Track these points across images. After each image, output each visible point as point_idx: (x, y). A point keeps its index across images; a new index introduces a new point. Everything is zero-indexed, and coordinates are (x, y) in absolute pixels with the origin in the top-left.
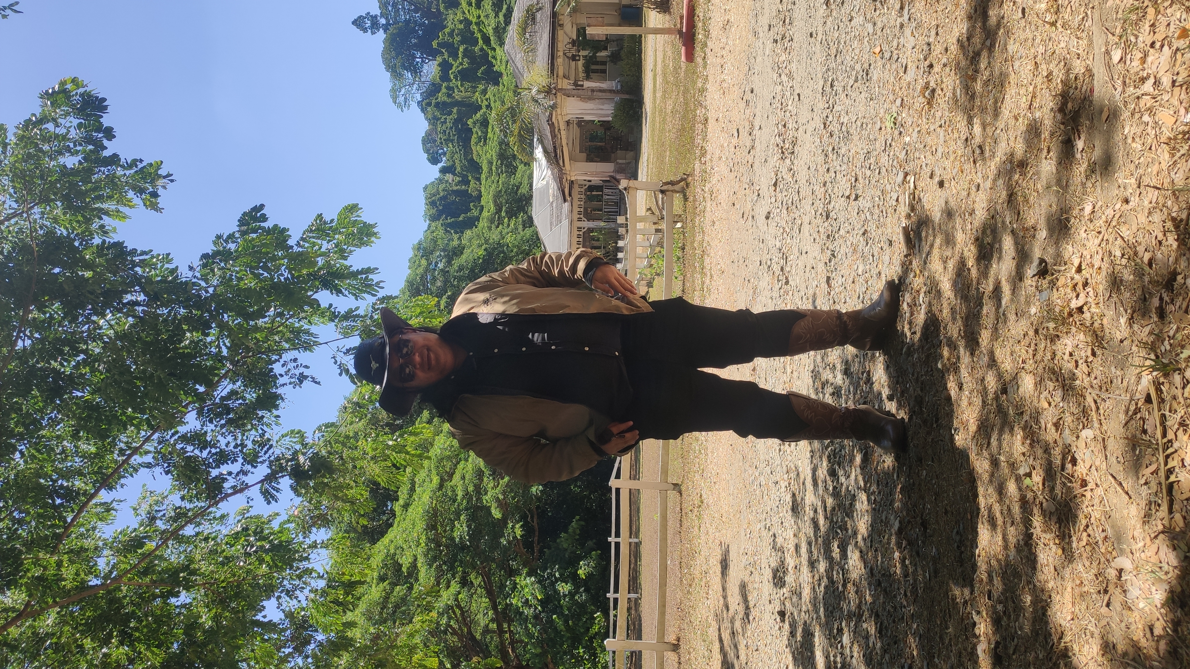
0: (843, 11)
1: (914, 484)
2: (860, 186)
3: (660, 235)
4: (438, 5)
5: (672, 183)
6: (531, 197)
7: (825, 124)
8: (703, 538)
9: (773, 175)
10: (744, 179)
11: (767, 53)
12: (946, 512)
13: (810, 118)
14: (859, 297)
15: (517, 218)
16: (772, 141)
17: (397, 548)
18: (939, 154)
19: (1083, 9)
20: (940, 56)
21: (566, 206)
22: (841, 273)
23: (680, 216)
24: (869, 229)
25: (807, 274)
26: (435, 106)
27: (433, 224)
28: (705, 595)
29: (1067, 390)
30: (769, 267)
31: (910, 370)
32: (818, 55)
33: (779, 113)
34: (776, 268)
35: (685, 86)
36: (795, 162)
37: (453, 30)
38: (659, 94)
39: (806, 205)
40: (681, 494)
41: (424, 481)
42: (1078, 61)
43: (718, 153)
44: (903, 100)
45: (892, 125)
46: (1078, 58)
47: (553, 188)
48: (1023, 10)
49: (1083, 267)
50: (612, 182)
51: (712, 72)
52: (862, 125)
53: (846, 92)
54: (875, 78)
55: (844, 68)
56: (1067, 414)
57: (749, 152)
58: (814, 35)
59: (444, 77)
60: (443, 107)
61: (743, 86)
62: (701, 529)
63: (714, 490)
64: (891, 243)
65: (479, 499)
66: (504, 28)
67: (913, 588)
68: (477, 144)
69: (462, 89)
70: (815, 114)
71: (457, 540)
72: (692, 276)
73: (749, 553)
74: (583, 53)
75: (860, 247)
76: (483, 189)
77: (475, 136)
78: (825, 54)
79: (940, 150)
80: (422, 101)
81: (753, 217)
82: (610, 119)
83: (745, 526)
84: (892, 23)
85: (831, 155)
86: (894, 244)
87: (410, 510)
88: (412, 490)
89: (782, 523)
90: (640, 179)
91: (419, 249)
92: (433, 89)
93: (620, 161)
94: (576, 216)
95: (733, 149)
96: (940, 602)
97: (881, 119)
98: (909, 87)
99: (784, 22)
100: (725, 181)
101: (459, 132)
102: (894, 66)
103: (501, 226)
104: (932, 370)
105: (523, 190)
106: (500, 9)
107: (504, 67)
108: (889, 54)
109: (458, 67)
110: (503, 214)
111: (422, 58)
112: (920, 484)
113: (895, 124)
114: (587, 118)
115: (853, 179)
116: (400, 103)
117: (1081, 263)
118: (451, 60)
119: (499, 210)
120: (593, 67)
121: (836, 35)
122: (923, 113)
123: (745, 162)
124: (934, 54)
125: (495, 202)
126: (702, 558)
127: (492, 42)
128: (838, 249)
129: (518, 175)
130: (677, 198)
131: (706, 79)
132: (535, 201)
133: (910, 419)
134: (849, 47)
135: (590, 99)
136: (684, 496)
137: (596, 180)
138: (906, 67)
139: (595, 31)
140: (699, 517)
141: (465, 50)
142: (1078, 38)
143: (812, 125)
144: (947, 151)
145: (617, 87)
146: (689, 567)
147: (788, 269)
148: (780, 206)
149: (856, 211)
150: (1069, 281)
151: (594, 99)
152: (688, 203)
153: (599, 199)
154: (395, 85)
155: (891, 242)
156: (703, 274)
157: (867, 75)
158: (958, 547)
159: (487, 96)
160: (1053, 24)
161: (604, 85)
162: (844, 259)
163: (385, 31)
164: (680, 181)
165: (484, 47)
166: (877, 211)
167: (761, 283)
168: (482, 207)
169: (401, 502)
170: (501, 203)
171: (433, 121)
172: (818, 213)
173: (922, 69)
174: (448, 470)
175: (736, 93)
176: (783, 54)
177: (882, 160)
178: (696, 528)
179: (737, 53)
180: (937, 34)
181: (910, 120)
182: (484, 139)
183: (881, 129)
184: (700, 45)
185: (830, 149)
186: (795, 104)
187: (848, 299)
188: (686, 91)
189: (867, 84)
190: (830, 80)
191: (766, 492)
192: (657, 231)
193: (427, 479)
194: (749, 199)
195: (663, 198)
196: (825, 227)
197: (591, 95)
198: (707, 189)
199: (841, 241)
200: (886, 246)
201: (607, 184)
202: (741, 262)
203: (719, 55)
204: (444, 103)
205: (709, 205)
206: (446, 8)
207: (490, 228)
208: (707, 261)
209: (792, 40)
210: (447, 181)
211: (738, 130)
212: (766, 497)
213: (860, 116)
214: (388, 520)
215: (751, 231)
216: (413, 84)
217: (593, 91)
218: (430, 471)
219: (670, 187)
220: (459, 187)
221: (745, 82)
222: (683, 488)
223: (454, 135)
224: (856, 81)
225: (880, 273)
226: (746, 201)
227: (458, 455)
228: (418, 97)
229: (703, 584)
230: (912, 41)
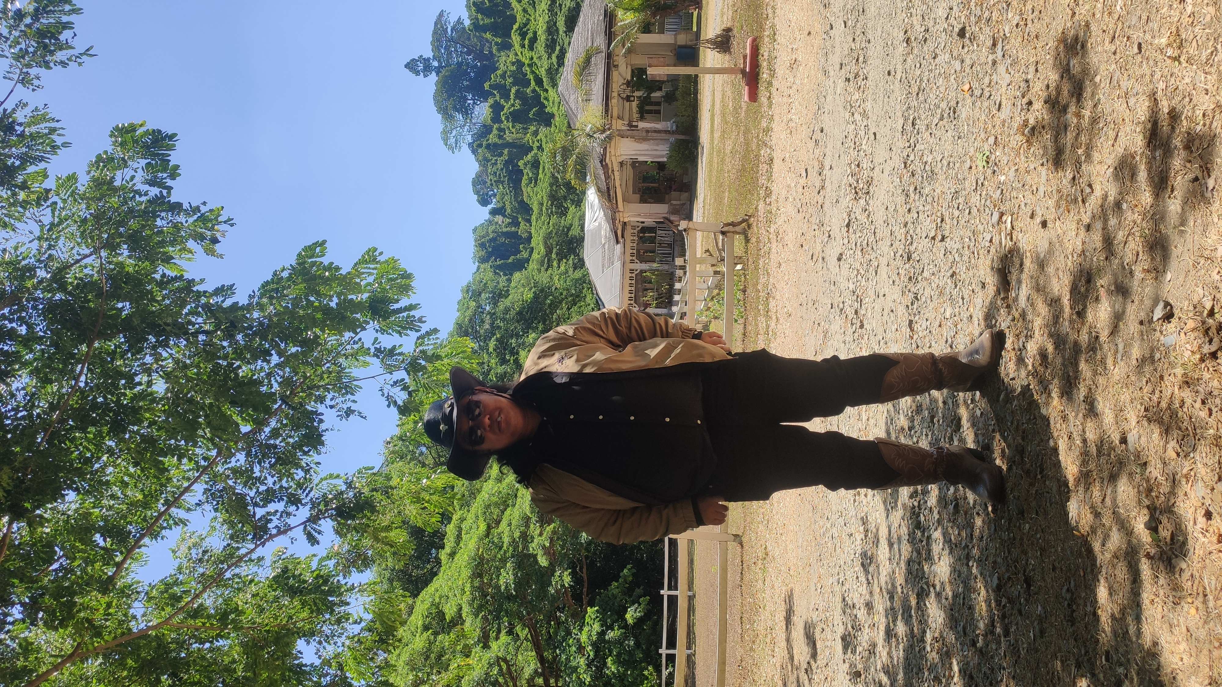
0: (925, 48)
1: (1014, 539)
2: (947, 226)
3: (719, 277)
4: (491, 47)
5: (733, 224)
6: (583, 239)
7: (905, 163)
8: (767, 592)
9: (845, 215)
10: (813, 220)
11: (838, 92)
12: (1054, 569)
13: (888, 158)
14: (947, 342)
15: (568, 260)
16: (845, 181)
17: (440, 598)
18: (1041, 193)
19: (1211, 43)
20: (1040, 93)
21: (619, 248)
22: (926, 316)
23: (740, 258)
24: (958, 271)
25: (885, 318)
26: (486, 148)
27: (482, 266)
28: (770, 652)
29: (1199, 440)
30: (842, 310)
31: (1009, 418)
32: (897, 93)
33: (852, 153)
34: (850, 312)
35: (746, 126)
36: (871, 202)
37: (506, 72)
38: (717, 135)
39: (884, 247)
40: (742, 546)
41: (471, 528)
42: (1207, 97)
43: (784, 193)
44: (996, 138)
45: (985, 163)
46: (1207, 94)
47: (605, 229)
48: (1140, 45)
49: (1216, 311)
50: (666, 223)
51: (777, 112)
52: (949, 164)
53: (930, 131)
54: (963, 116)
55: (927, 106)
56: (1199, 466)
57: (819, 192)
58: (893, 73)
59: (496, 118)
60: (493, 148)
61: (812, 125)
62: (766, 584)
63: (780, 541)
64: (983, 286)
65: (526, 547)
66: (557, 70)
67: (1014, 648)
68: (527, 185)
69: (513, 130)
70: (894, 153)
71: (503, 588)
72: (756, 320)
73: (820, 609)
74: (637, 94)
75: (947, 290)
76: (533, 231)
77: (525, 177)
78: (905, 92)
79: (1042, 189)
80: (473, 142)
81: (823, 259)
82: (665, 159)
83: (815, 580)
84: (983, 60)
85: (912, 195)
86: (987, 286)
87: (456, 558)
88: (459, 537)
89: (857, 578)
90: (695, 220)
91: (467, 291)
92: (486, 130)
93: (674, 202)
94: (628, 258)
95: (801, 189)
96: (1047, 664)
97: (971, 158)
98: (1004, 125)
99: (857, 60)
100: (792, 222)
101: (510, 173)
102: (986, 104)
103: (550, 269)
104: (1035, 418)
105: (575, 232)
106: (553, 51)
107: (556, 108)
108: (980, 92)
109: (509, 108)
110: (554, 256)
111: (474, 100)
112: (1022, 539)
113: (988, 163)
114: (641, 159)
115: (939, 220)
116: (451, 145)
117: (1213, 306)
118: (502, 101)
119: (549, 251)
120: (648, 108)
121: (918, 72)
122: (1022, 152)
123: (814, 202)
124: (1033, 91)
125: (545, 243)
126: (767, 613)
127: (545, 84)
128: (921, 292)
129: (569, 216)
130: (738, 240)
131: (772, 119)
132: (587, 243)
133: (1009, 469)
134: (933, 85)
135: (645, 139)
136: (746, 548)
137: (649, 222)
138: (1000, 105)
139: (655, 72)
140: (764, 570)
141: (517, 91)
142: (1206, 73)
143: (890, 164)
144: (1050, 189)
145: (672, 127)
146: (752, 622)
147: (863, 312)
148: (854, 247)
149: (943, 252)
151: (649, 140)
152: (750, 245)
153: (652, 240)
154: (446, 126)
155: (984, 284)
156: (768, 317)
157: (954, 113)
158: (1069, 605)
159: (538, 138)
160: (1177, 59)
161: (659, 126)
162: (929, 302)
163: (437, 74)
164: (741, 222)
165: (537, 88)
166: (967, 252)
167: (832, 327)
168: (532, 249)
169: (448, 550)
170: (552, 244)
171: (484, 162)
172: (898, 255)
173: (1019, 107)
174: (495, 517)
175: (805, 132)
176: (856, 93)
177: (973, 200)
178: (760, 582)
179: (806, 92)
180: (1037, 71)
181: (1005, 159)
182: (535, 180)
183: (971, 168)
184: (765, 85)
185: (912, 189)
186: (870, 143)
187: (933, 343)
188: (747, 131)
189: (954, 123)
190: (911, 117)
191: (839, 544)
192: (716, 273)
193: (474, 526)
194: (818, 241)
195: (723, 240)
196: (905, 269)
197: (646, 136)
198: (772, 230)
199: (925, 283)
200: (978, 289)
201: (661, 225)
202: (810, 304)
203: (785, 94)
204: (495, 145)
205: (774, 246)
206: (499, 50)
207: (539, 271)
208: (772, 303)
209: (866, 78)
210: (497, 223)
211: (806, 170)
212: (838, 550)
213: (946, 155)
214: (432, 568)
215: (821, 273)
216: (464, 126)
217: (648, 131)
218: (477, 517)
219: (731, 228)
220: (508, 229)
221: (814, 122)
222: (745, 540)
223: (505, 177)
224: (942, 119)
225: (971, 316)
226: (815, 242)
227: (506, 501)
228: (469, 139)
229: (768, 640)
230: (1007, 78)
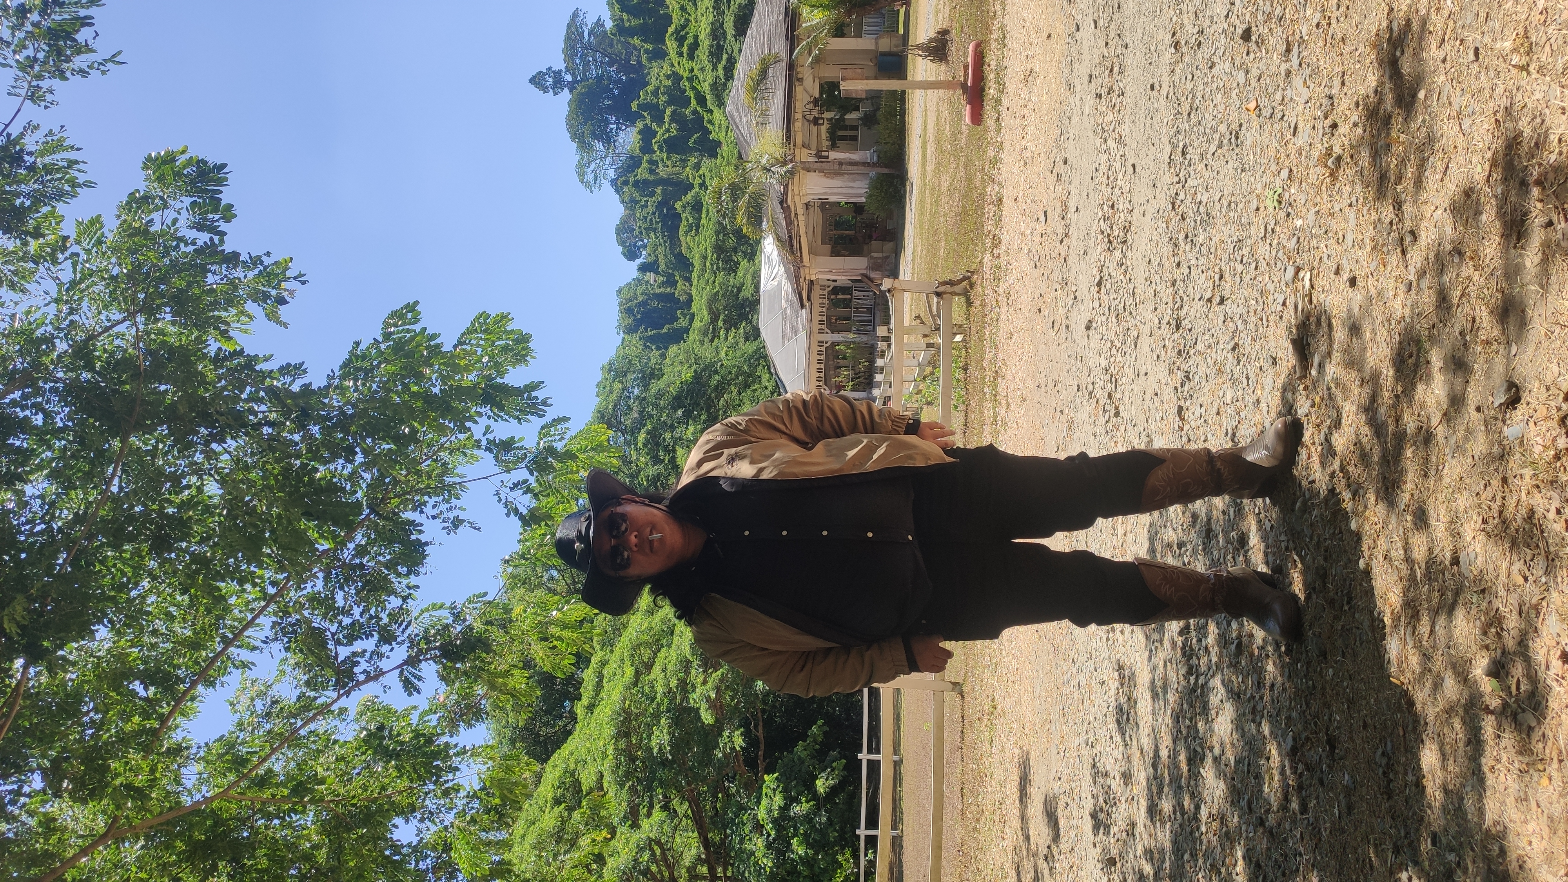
0: (1199, 55)
1: (1314, 687)
2: (1227, 285)
3: (932, 351)
4: (639, 56)
6: (758, 302)
7: (1173, 204)
8: (996, 756)
9: (1095, 271)
10: (1054, 277)
11: (1087, 112)
12: (1365, 726)
13: (1151, 197)
14: (1227, 434)
15: (738, 329)
16: (1095, 227)
17: (577, 762)
18: (1349, 241)
20: (1348, 112)
21: (804, 314)
22: (1200, 401)
23: (960, 326)
24: (1241, 343)
25: (1148, 403)
26: (633, 185)
27: (628, 337)
28: (999, 834)
29: (1553, 560)
30: (1091, 393)
31: (1307, 532)
32: (1163, 113)
33: (1104, 190)
34: (1102, 395)
35: (967, 156)
36: (1129, 254)
37: (658, 88)
38: (930, 168)
39: (1146, 312)
40: (963, 697)
41: (615, 674)
43: (1016, 243)
44: (1291, 171)
45: (1276, 203)
46: (1564, 113)
47: (787, 289)
48: (1477, 50)
50: (864, 282)
51: (1008, 137)
52: (1229, 205)
53: (1205, 162)
54: (1249, 142)
55: (1202, 129)
56: (1553, 593)
57: (1062, 242)
58: (1157, 87)
59: (646, 148)
60: (643, 186)
61: (1053, 155)
62: (994, 745)
63: (1012, 691)
64: (1274, 362)
65: (685, 698)
66: (725, 85)
67: (1314, 828)
68: (686, 233)
69: (669, 163)
70: (1158, 191)
71: (655, 750)
72: (981, 406)
73: (1064, 778)
74: (828, 115)
75: (1228, 367)
76: (694, 292)
77: (684, 223)
78: (1173, 112)
79: (1350, 237)
80: (617, 179)
81: (1067, 327)
82: (863, 200)
83: (1057, 741)
84: (1273, 69)
85: (1182, 245)
86: (1279, 362)
87: (596, 711)
88: (599, 686)
89: (1111, 737)
90: (901, 277)
91: (610, 370)
92: (633, 163)
93: (875, 255)
94: (816, 327)
95: (1039, 238)
96: (1356, 849)
97: (1258, 196)
98: (1300, 154)
99: (1111, 71)
100: (1027, 279)
101: (664, 218)
102: (1277, 127)
103: (716, 340)
104: (1341, 532)
105: (747, 293)
106: (719, 60)
107: (723, 134)
108: (1270, 111)
109: (663, 135)
110: (720, 324)
111: (618, 124)
112: (1323, 688)
113: (1280, 203)
114: (833, 199)
115: (1217, 277)
116: (588, 182)
118: (654, 126)
119: (714, 318)
120: (841, 133)
121: (1190, 86)
122: (1324, 188)
123: (1055, 255)
124: (1339, 110)
125: (710, 308)
126: (995, 784)
127: (709, 103)
128: (1194, 370)
129: (740, 273)
130: (958, 302)
131: (1001, 146)
132: (763, 307)
133: (1308, 598)
134: (1209, 102)
135: (837, 174)
136: (968, 699)
137: (843, 280)
138: (1296, 128)
139: (851, 87)
140: (991, 727)
141: (674, 113)
142: (1563, 87)
143: (1154, 205)
144: (1360, 237)
145: (872, 158)
146: (975, 795)
147: (1118, 396)
148: (1107, 313)
149: (1222, 318)
150: (1554, 412)
151: (842, 174)
152: (972, 309)
153: (847, 304)
154: (583, 158)
155: (1275, 359)
156: (996, 402)
157: (1237, 138)
158: (1384, 773)
159: (701, 172)
160: (1525, 68)
161: (855, 156)
162: (1203, 383)
163: (571, 91)
165: (698, 109)
166: (1253, 319)
167: (1079, 415)
168: (693, 315)
169: (585, 701)
170: (718, 309)
171: (631, 204)
172: (1164, 322)
173: (1321, 131)
174: (646, 660)
175: (1043, 164)
176: (1110, 113)
177: (1261, 251)
178: (986, 743)
179: (1044, 112)
180: (1343, 84)
181: (1302, 198)
182: (696, 227)
183: (1258, 209)
184: (992, 103)
185: (1182, 237)
186: (1127, 177)
187: (1209, 436)
188: (969, 163)
189: (1237, 151)
190: (1181, 145)
191: (1087, 695)
192: (929, 345)
193: (619, 672)
194: (1061, 304)
195: (938, 303)
196: (1174, 340)
197: (838, 170)
198: (1001, 291)
199: (1199, 359)
200: (1267, 366)
201: (857, 285)
202: (1051, 386)
203: (1018, 114)
204: (645, 182)
205: (1004, 311)
206: (650, 60)
207: (702, 342)
208: (1001, 385)
209: (1123, 94)
210: (647, 282)
211: (1045, 212)
212: (1087, 703)
213: (1226, 192)
214: (565, 726)
215: (1064, 346)
216: (605, 157)
217: (841, 163)
218: (622, 660)
220: (662, 290)
221: (1055, 150)
222: (966, 689)
223: (657, 223)
224: (1220, 146)
225: (1258, 401)
226: (1057, 305)
227: (659, 640)
228: (612, 174)
229: (996, 818)
230: (1305, 93)
